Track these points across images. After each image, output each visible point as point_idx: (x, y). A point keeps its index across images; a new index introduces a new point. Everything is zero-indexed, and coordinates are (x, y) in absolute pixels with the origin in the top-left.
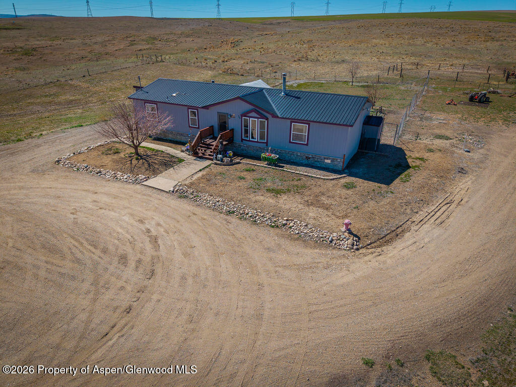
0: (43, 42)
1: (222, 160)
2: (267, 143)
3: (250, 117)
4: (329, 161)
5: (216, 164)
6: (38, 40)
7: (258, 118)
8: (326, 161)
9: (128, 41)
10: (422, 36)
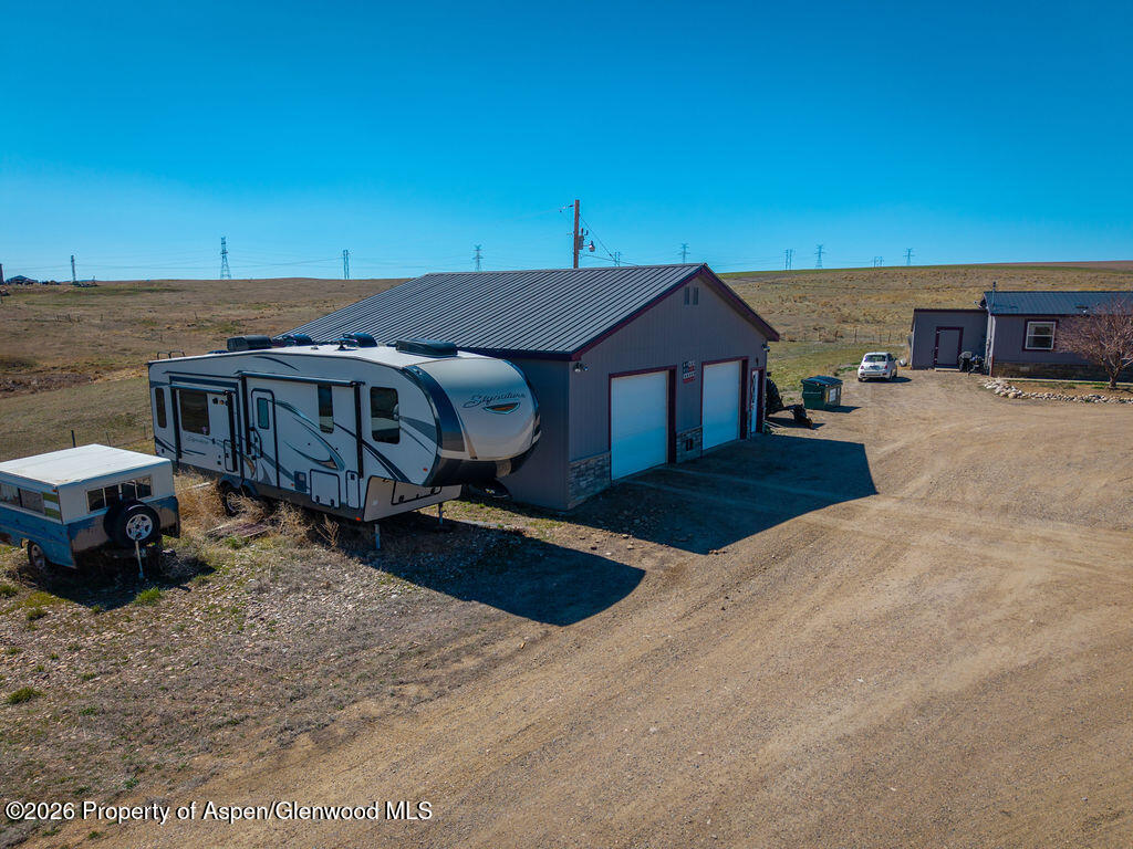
0: (242, 312)
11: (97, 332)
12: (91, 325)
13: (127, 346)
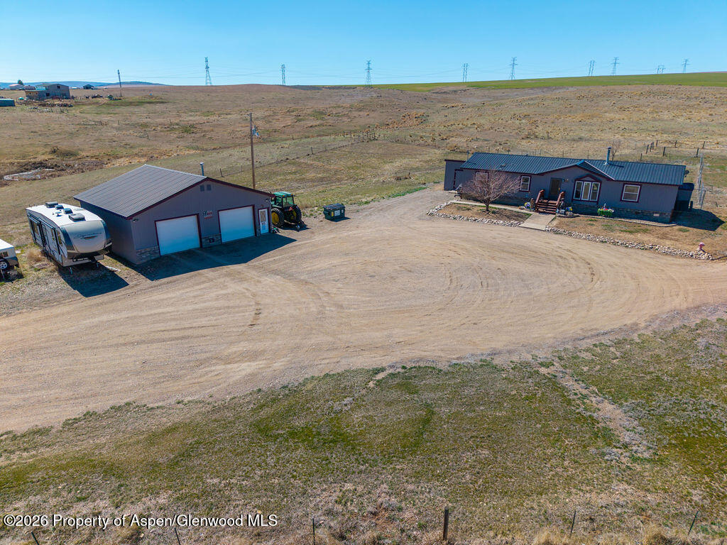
0: (197, 118)
1: (565, 214)
2: (597, 202)
3: (584, 181)
4: (658, 215)
5: (560, 216)
6: (191, 116)
7: (592, 182)
8: (655, 215)
9: (293, 116)
10: (668, 109)
11: (115, 132)
12: (113, 127)
13: (128, 142)
